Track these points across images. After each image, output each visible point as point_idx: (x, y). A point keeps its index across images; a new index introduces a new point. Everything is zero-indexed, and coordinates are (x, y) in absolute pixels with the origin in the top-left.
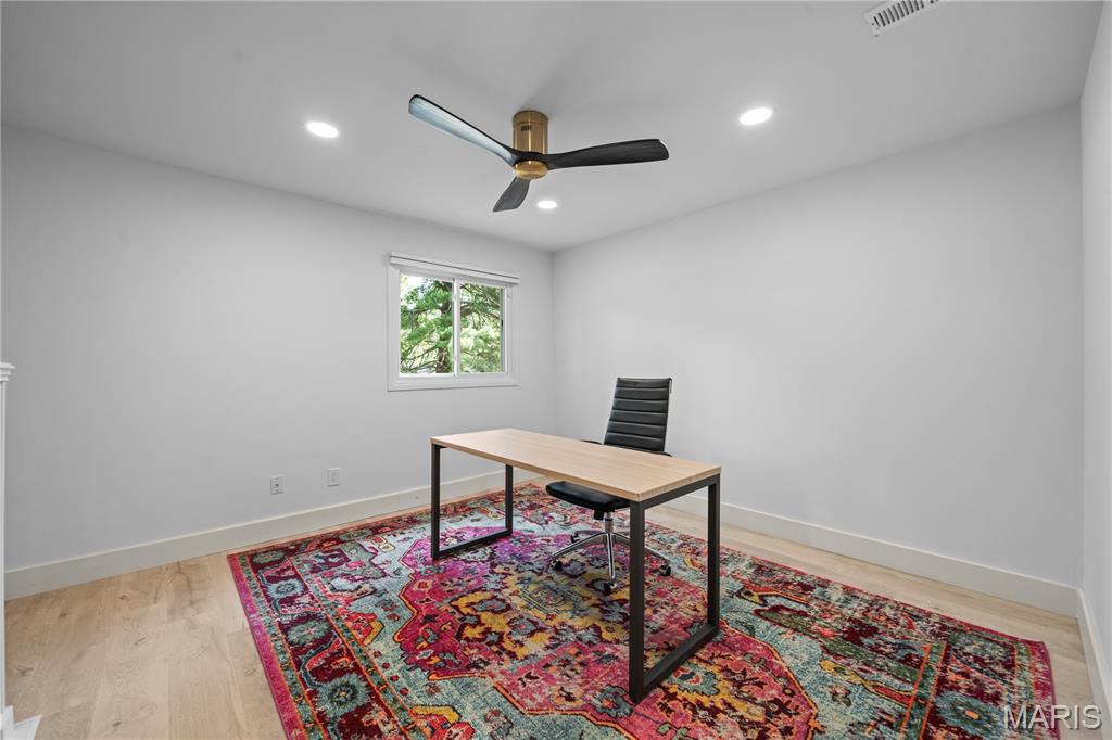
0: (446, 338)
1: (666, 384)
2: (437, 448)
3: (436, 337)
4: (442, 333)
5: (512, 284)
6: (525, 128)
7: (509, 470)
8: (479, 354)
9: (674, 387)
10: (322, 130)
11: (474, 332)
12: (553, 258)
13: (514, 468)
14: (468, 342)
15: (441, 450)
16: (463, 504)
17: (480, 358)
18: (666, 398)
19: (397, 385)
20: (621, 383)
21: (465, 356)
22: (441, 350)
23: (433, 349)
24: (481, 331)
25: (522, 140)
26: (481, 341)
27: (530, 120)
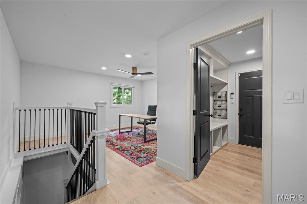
0: (119, 96)
1: (156, 106)
2: (120, 116)
3: (117, 95)
4: (118, 95)
5: (134, 88)
6: (133, 70)
7: (132, 118)
8: (128, 100)
9: (157, 107)
10: (104, 68)
11: (126, 95)
12: (142, 82)
13: (133, 118)
14: (125, 97)
15: (121, 116)
16: (124, 128)
17: (128, 101)
18: (156, 108)
19: (112, 106)
20: (149, 106)
21: (124, 101)
22: (118, 99)
23: (116, 99)
24: (128, 95)
25: (133, 71)
26: (128, 97)
27: (134, 69)
